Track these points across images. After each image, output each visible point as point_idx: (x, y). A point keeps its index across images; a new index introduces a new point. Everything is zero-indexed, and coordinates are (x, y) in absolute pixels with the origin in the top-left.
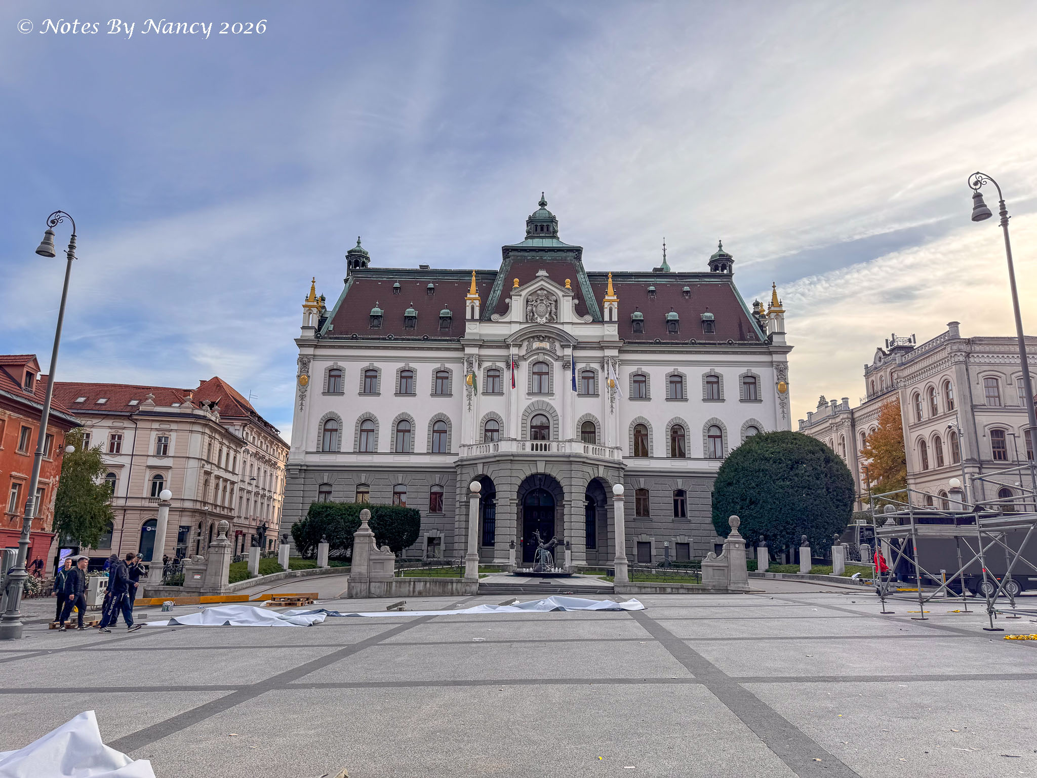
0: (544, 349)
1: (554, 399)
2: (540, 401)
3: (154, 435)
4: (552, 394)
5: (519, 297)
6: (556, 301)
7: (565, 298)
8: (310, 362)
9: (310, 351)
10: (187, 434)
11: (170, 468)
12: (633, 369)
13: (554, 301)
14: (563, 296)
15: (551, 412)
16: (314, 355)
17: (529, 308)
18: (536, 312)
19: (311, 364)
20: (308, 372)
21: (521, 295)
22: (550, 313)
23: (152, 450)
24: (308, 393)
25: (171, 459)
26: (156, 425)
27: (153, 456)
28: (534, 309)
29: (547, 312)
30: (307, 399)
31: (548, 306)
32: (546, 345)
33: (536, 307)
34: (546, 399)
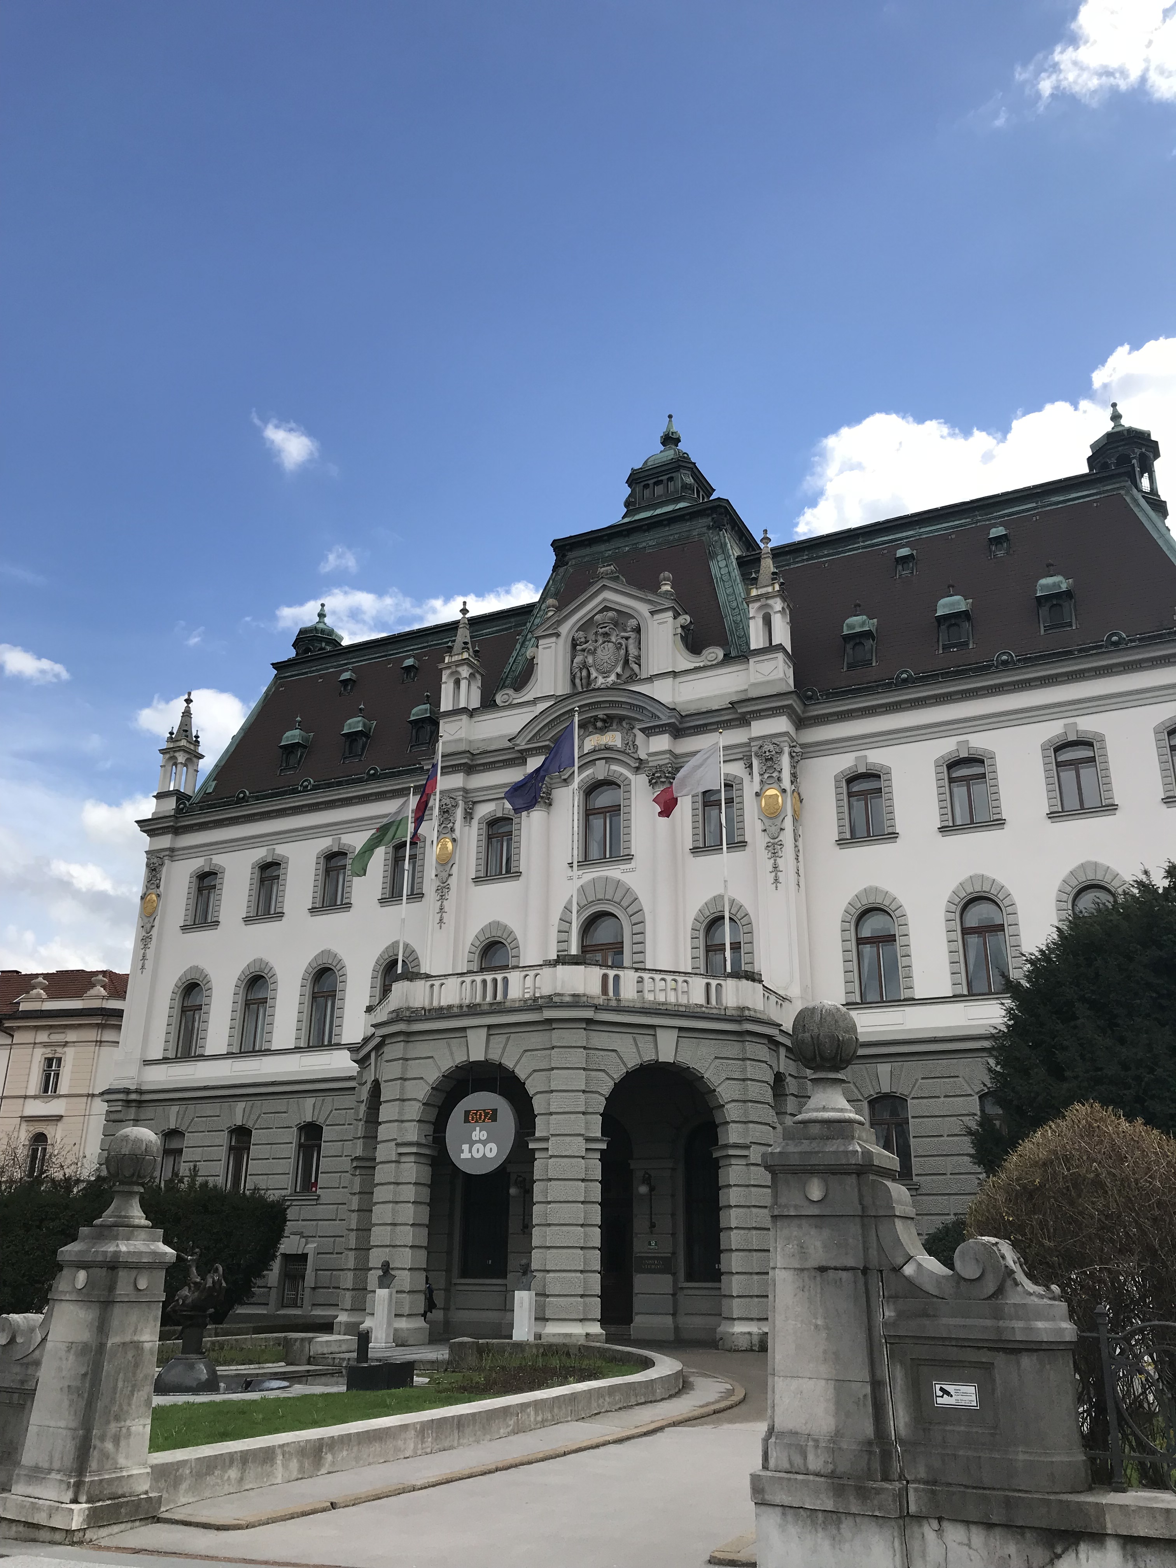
0: (607, 748)
1: (633, 870)
2: (599, 878)
3: (39, 1055)
4: (629, 858)
5: (554, 639)
6: (638, 630)
7: (656, 617)
8: (162, 865)
9: (165, 841)
10: (91, 1048)
11: (60, 1118)
12: (845, 762)
13: (633, 630)
14: (652, 613)
15: (625, 903)
16: (172, 850)
17: (578, 659)
18: (594, 665)
19: (164, 869)
20: (158, 887)
21: (558, 635)
22: (626, 662)
23: (34, 1085)
24: (154, 932)
25: (62, 1101)
26: (43, 1037)
27: (35, 1097)
28: (590, 660)
29: (617, 661)
30: (153, 944)
31: (619, 646)
32: (614, 738)
33: (593, 652)
34: (614, 872)
